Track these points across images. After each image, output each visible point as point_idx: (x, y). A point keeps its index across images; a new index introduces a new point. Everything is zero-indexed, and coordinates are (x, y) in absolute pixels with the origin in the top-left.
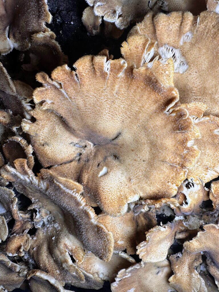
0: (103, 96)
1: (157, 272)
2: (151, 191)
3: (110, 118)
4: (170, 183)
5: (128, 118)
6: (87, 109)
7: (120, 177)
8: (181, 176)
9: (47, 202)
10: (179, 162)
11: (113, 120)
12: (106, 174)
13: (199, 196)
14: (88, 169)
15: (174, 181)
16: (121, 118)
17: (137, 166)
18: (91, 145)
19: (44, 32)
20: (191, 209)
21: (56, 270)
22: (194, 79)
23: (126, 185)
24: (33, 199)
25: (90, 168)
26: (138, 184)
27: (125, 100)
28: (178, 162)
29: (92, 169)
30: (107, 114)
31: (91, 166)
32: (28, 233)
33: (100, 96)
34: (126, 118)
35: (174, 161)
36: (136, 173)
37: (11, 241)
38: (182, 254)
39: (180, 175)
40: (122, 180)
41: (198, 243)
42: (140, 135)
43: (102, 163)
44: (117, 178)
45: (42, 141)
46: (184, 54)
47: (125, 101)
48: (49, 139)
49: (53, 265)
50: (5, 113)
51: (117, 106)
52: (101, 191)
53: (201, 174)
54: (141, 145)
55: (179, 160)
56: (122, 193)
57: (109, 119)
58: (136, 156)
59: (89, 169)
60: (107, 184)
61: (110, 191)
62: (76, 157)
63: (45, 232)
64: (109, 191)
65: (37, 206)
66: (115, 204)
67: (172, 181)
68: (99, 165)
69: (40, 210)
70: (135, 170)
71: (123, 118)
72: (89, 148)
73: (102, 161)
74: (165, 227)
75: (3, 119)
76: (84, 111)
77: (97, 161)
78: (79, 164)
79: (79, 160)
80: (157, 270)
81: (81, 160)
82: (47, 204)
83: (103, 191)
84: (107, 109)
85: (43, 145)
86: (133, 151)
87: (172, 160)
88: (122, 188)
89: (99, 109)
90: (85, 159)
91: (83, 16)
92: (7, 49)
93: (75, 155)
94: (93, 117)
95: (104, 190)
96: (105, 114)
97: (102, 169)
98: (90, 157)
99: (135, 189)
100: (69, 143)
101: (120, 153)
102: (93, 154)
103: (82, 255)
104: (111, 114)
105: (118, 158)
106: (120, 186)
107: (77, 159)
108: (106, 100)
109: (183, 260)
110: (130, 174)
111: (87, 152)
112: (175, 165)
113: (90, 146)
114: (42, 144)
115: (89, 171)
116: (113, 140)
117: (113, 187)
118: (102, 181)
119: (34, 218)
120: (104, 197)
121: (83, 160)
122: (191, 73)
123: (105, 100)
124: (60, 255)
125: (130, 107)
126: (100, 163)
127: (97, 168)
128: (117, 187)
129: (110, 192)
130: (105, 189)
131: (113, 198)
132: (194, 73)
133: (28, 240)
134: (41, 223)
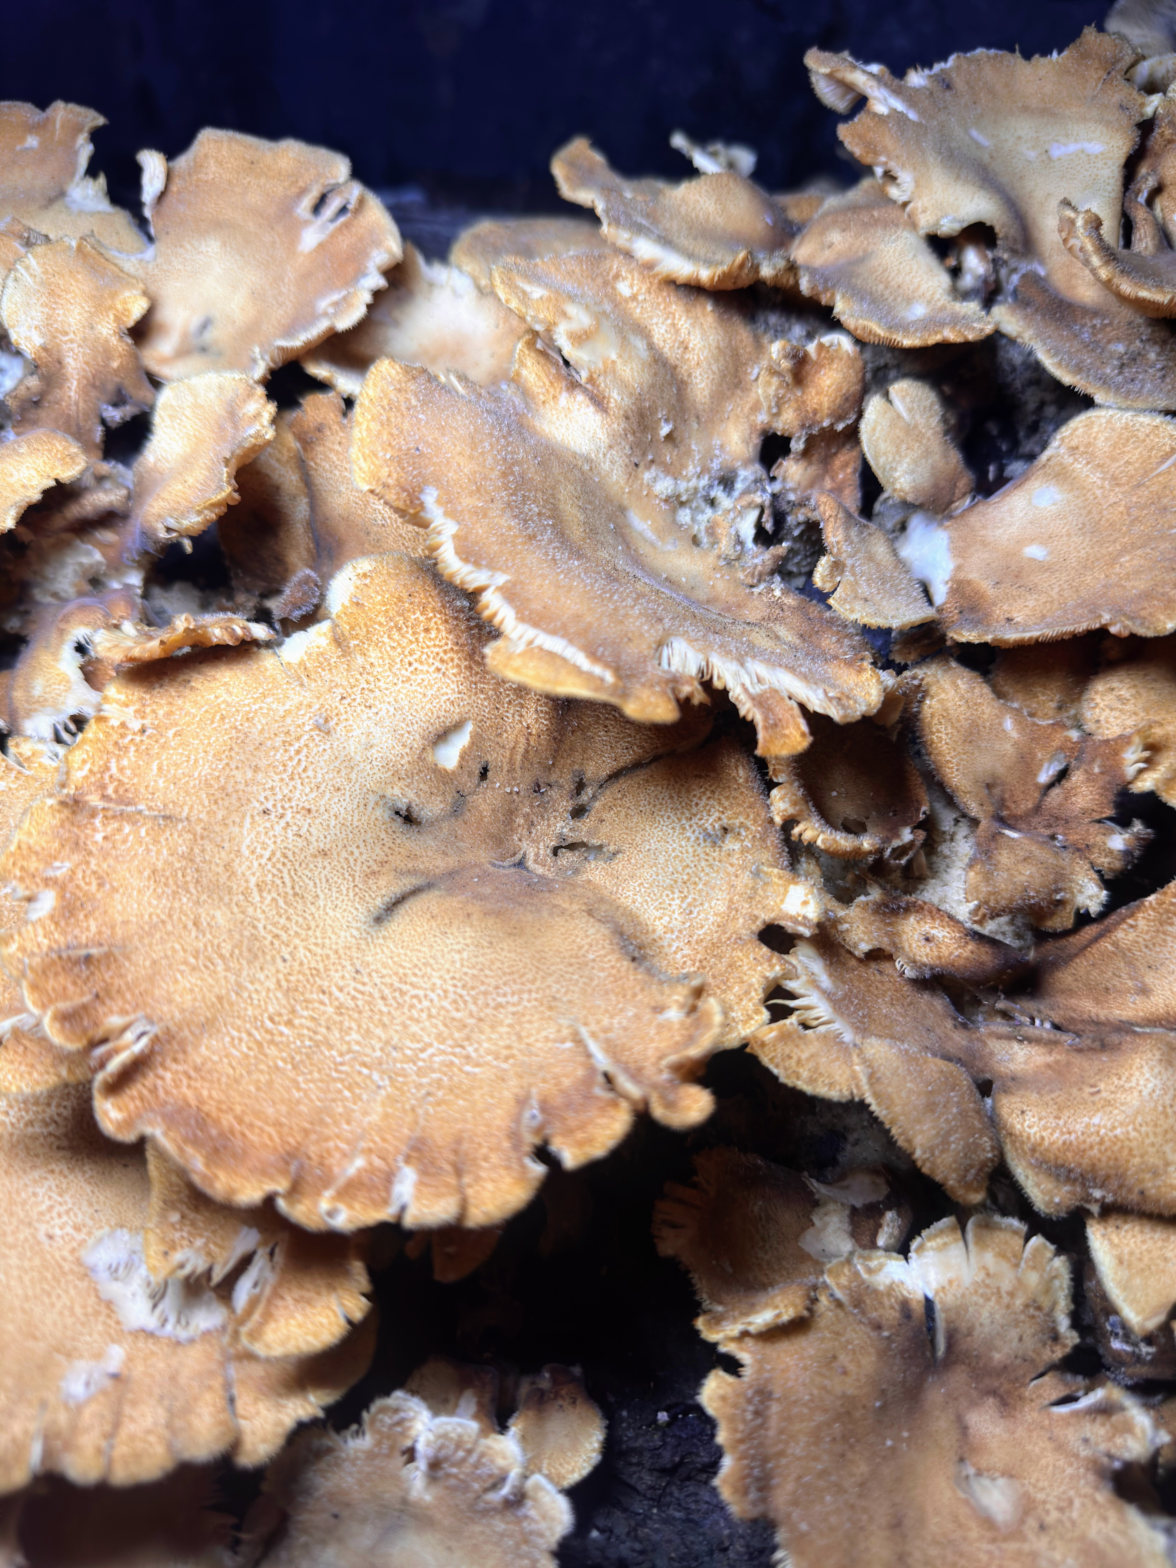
0: (436, 1066)
1: (210, 328)
2: (226, 684)
3: (414, 979)
4: (136, 725)
5: (334, 990)
6: (514, 1005)
7: (377, 731)
8: (84, 762)
9: (713, 586)
10: (92, 824)
11: (401, 971)
12: (442, 736)
13: (28, 688)
14: (527, 751)
15: (115, 737)
16: (364, 984)
17: (300, 787)
18: (536, 861)
19: (745, 1334)
20: (62, 626)
21: (634, 298)
22: (62, 1209)
23: (343, 698)
24: (777, 593)
25: (519, 757)
26: (287, 707)
27: (342, 1064)
28: (97, 822)
29: (508, 754)
30: (421, 993)
31: (518, 764)
32: (788, 440)
33: (452, 1063)
34: (341, 990)
35: (116, 825)
36: (302, 756)
37: (847, 399)
38: (103, 422)
39: (88, 766)
40: (364, 717)
41: (12, 480)
42: (283, 921)
43: (469, 783)
44: (387, 723)
45: (731, 846)
46: (105, 1311)
47: (339, 1059)
48: (703, 863)
49: (651, 318)
50: (925, 960)
51: (379, 1031)
52: (452, 660)
53: (13, 786)
54: (279, 882)
55: (95, 830)
56: (360, 660)
57: (415, 975)
58: (303, 831)
59: (521, 749)
60: (429, 693)
61: (410, 664)
62: (594, 797)
63: (717, 452)
64: (416, 665)
65: (756, 561)
66: (387, 611)
67: (123, 736)
68: (484, 773)
69: (739, 548)
70: (305, 770)
71: (355, 989)
72: (541, 845)
73: (474, 793)
74: (169, 530)
75: (933, 931)
76: (525, 996)
77: (493, 789)
78: (576, 767)
79: (580, 786)
80: (210, 336)
81: (570, 786)
82: (710, 578)
83: (442, 661)
84: (424, 1016)
85: (725, 830)
86: (324, 854)
87: (127, 828)
88: (362, 681)
89: (458, 1010)
90: (554, 793)
91: (596, 1445)
92: (932, 1249)
93: (597, 804)
94: (487, 972)
95: (438, 664)
96: (433, 991)
97: (462, 758)
98: (532, 806)
99: (302, 685)
100: (620, 856)
101: (383, 835)
102: (520, 821)
103: (524, 372)
104: (407, 998)
105: (397, 813)
106: (371, 691)
107: (589, 791)
108: (423, 1050)
109: (94, 393)
110: (327, 747)
111: (549, 826)
112: (112, 805)
113: (537, 855)
114: (729, 836)
115: (522, 740)
116: (415, 892)
117: (400, 685)
118: (452, 703)
119: (767, 512)
120: (433, 634)
121: (562, 787)
122: (75, 1234)
123: (430, 1051)
124: (614, 362)
125: (319, 1037)
126: (478, 785)
127: (489, 758)
128: (381, 684)
129: (411, 659)
130: (433, 668)
131: (396, 636)
132: (58, 1232)
133: (774, 410)
134: (739, 486)
